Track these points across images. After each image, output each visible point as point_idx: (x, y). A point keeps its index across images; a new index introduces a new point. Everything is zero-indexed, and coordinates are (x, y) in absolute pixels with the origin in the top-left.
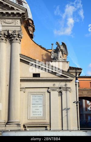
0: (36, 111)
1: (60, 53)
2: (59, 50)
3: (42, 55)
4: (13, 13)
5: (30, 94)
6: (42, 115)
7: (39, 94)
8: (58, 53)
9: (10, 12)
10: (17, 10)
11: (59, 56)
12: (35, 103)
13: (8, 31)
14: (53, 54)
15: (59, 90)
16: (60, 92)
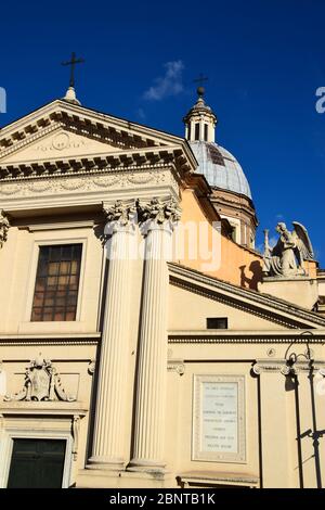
0: (217, 433)
1: (289, 256)
2: (286, 246)
4: (150, 156)
5: (198, 380)
6: (234, 449)
7: (226, 379)
8: (281, 256)
9: (142, 152)
10: (162, 145)
11: (286, 265)
12: (213, 407)
13: (137, 203)
14: (267, 261)
15: (286, 369)
16: (291, 375)
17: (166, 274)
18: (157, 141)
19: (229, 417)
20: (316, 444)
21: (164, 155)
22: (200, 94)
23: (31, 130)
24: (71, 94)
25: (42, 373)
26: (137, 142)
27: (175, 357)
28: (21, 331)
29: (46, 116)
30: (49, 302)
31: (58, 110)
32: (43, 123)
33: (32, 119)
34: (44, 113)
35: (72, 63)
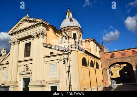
0: (53, 74)
2: (63, 36)
4: (38, 24)
11: (63, 40)
13: (36, 33)
17: (42, 45)
18: (38, 21)
19: (55, 71)
20: (68, 74)
21: (40, 23)
23: (21, 23)
26: (36, 22)
27: (45, 61)
29: (22, 20)
31: (24, 19)
35: (28, 10)
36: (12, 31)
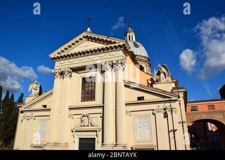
0: (143, 133)
1: (162, 75)
2: (161, 72)
3: (147, 80)
4: (115, 46)
5: (136, 117)
6: (149, 138)
7: (144, 116)
8: (159, 75)
9: (112, 45)
11: (161, 78)
12: (141, 125)
13: (112, 62)
14: (155, 77)
15: (164, 111)
16: (165, 113)
17: (123, 84)
18: (117, 42)
19: (146, 128)
20: (174, 134)
21: (119, 46)
22: (129, 26)
23: (77, 42)
24: (89, 30)
25: (86, 118)
26: (111, 42)
27: (128, 110)
28: (78, 105)
29: (81, 37)
30: (86, 96)
31: (85, 35)
32: (81, 39)
33: (77, 39)
34: (81, 36)
35: (89, 20)
36: (59, 53)
